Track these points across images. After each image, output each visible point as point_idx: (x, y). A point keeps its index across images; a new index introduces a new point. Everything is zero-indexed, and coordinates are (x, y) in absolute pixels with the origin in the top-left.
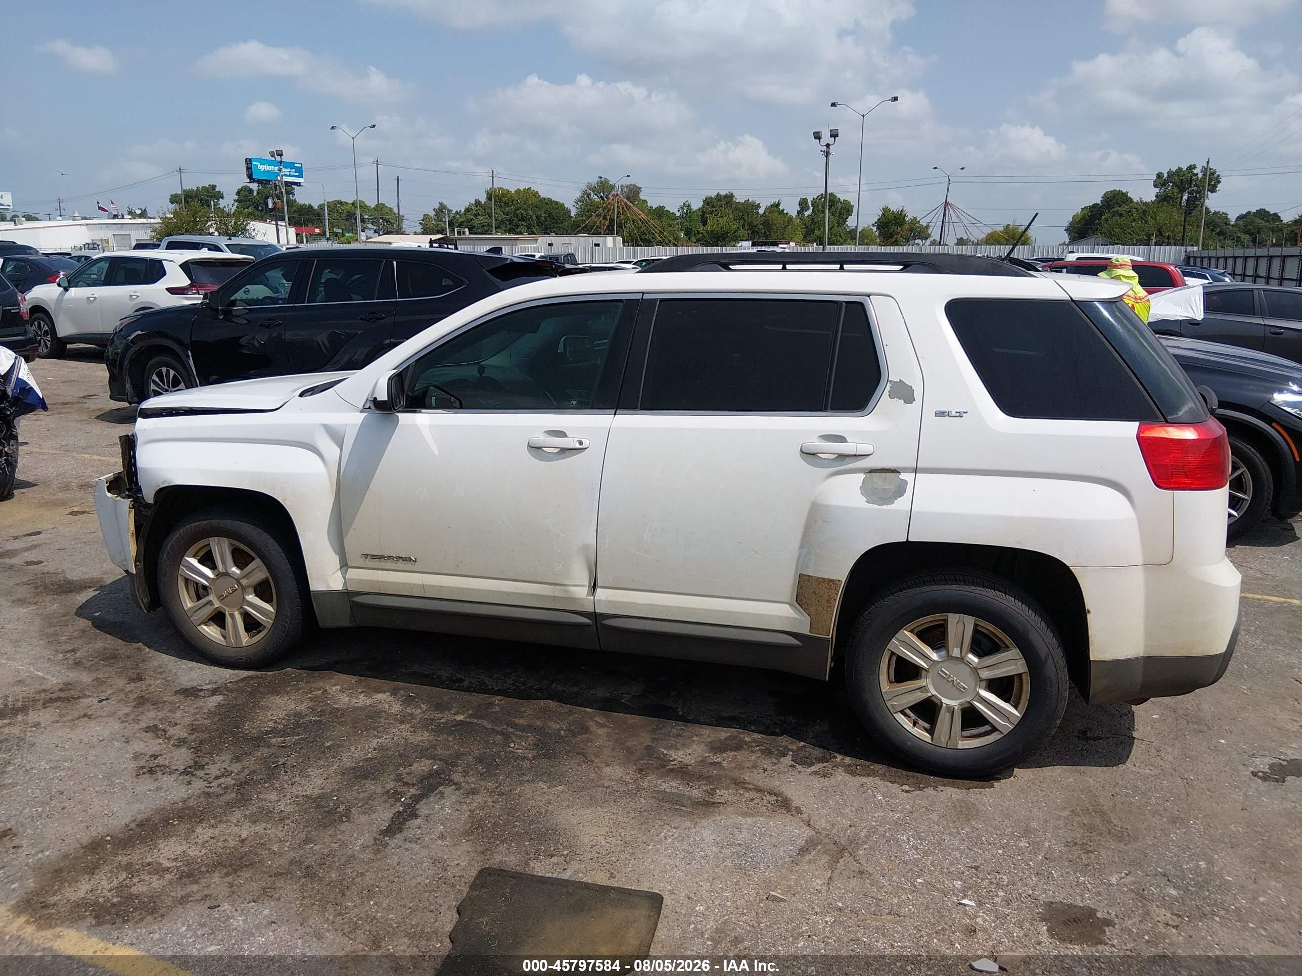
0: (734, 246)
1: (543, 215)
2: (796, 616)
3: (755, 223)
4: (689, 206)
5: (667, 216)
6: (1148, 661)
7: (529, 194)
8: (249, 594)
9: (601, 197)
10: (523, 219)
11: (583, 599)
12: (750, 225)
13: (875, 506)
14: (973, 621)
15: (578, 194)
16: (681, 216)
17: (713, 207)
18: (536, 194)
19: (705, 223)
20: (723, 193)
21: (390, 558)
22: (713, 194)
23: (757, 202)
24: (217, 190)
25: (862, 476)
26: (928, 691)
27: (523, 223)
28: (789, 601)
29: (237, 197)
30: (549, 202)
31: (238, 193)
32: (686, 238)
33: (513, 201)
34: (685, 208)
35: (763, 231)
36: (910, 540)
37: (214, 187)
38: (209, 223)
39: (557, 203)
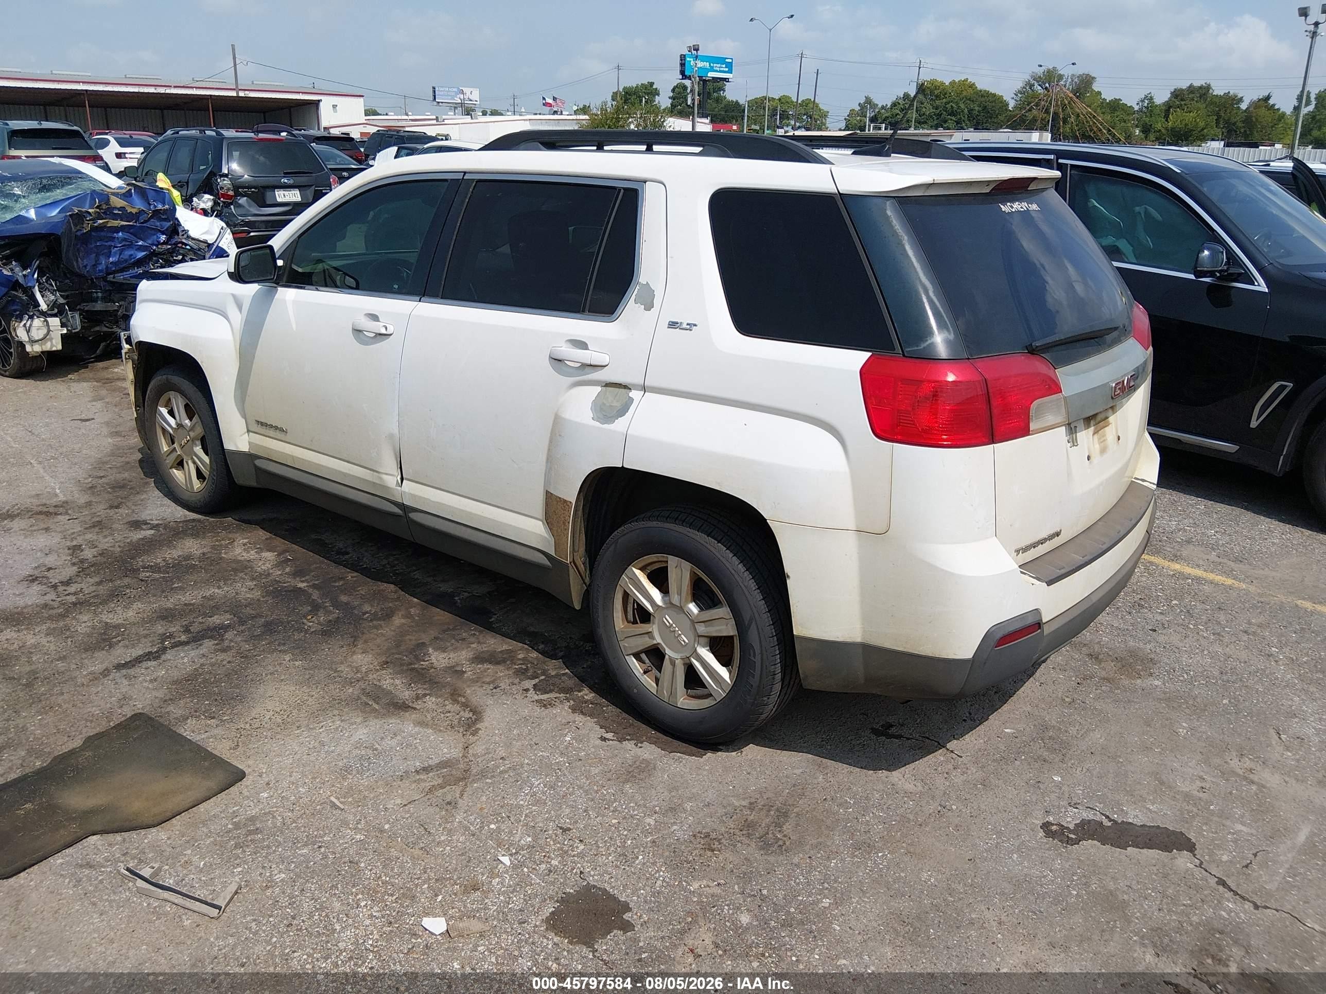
0: (1199, 146)
1: (977, 108)
2: (546, 535)
3: (1233, 120)
4: (1151, 98)
5: (1123, 110)
6: (868, 650)
7: (966, 85)
8: (196, 446)
9: (1046, 88)
10: (952, 113)
11: (394, 489)
12: (1227, 122)
13: (597, 424)
14: (689, 568)
15: (1019, 85)
16: (1141, 110)
17: (1182, 100)
18: (972, 86)
19: (1166, 117)
20: (1197, 84)
21: (271, 426)
22: (1184, 85)
23: (1240, 96)
24: (654, 87)
25: (599, 389)
26: (653, 638)
27: (953, 118)
28: (541, 518)
29: (671, 94)
30: (986, 95)
31: (673, 91)
32: (1143, 136)
33: (946, 94)
34: (1146, 101)
35: (1242, 130)
36: (625, 466)
37: (652, 84)
38: (630, 120)
39: (994, 95)
